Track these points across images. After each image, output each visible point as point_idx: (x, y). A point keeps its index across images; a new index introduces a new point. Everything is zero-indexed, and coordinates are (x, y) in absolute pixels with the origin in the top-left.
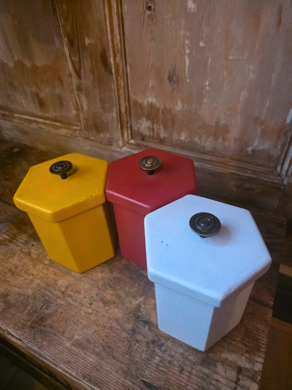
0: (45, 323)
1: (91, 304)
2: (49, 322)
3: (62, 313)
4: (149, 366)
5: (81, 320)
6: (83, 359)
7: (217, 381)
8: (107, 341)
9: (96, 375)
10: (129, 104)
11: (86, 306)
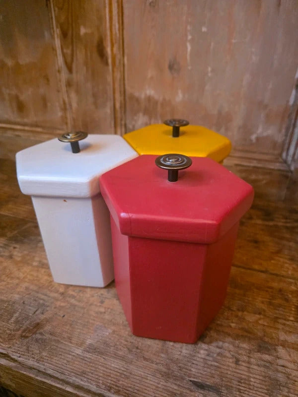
0: (41, 331)
1: (102, 302)
2: (48, 328)
3: (63, 316)
4: (195, 362)
5: (91, 321)
6: (103, 366)
7: (283, 366)
8: (132, 341)
9: (125, 384)
10: (125, 99)
11: (96, 305)
